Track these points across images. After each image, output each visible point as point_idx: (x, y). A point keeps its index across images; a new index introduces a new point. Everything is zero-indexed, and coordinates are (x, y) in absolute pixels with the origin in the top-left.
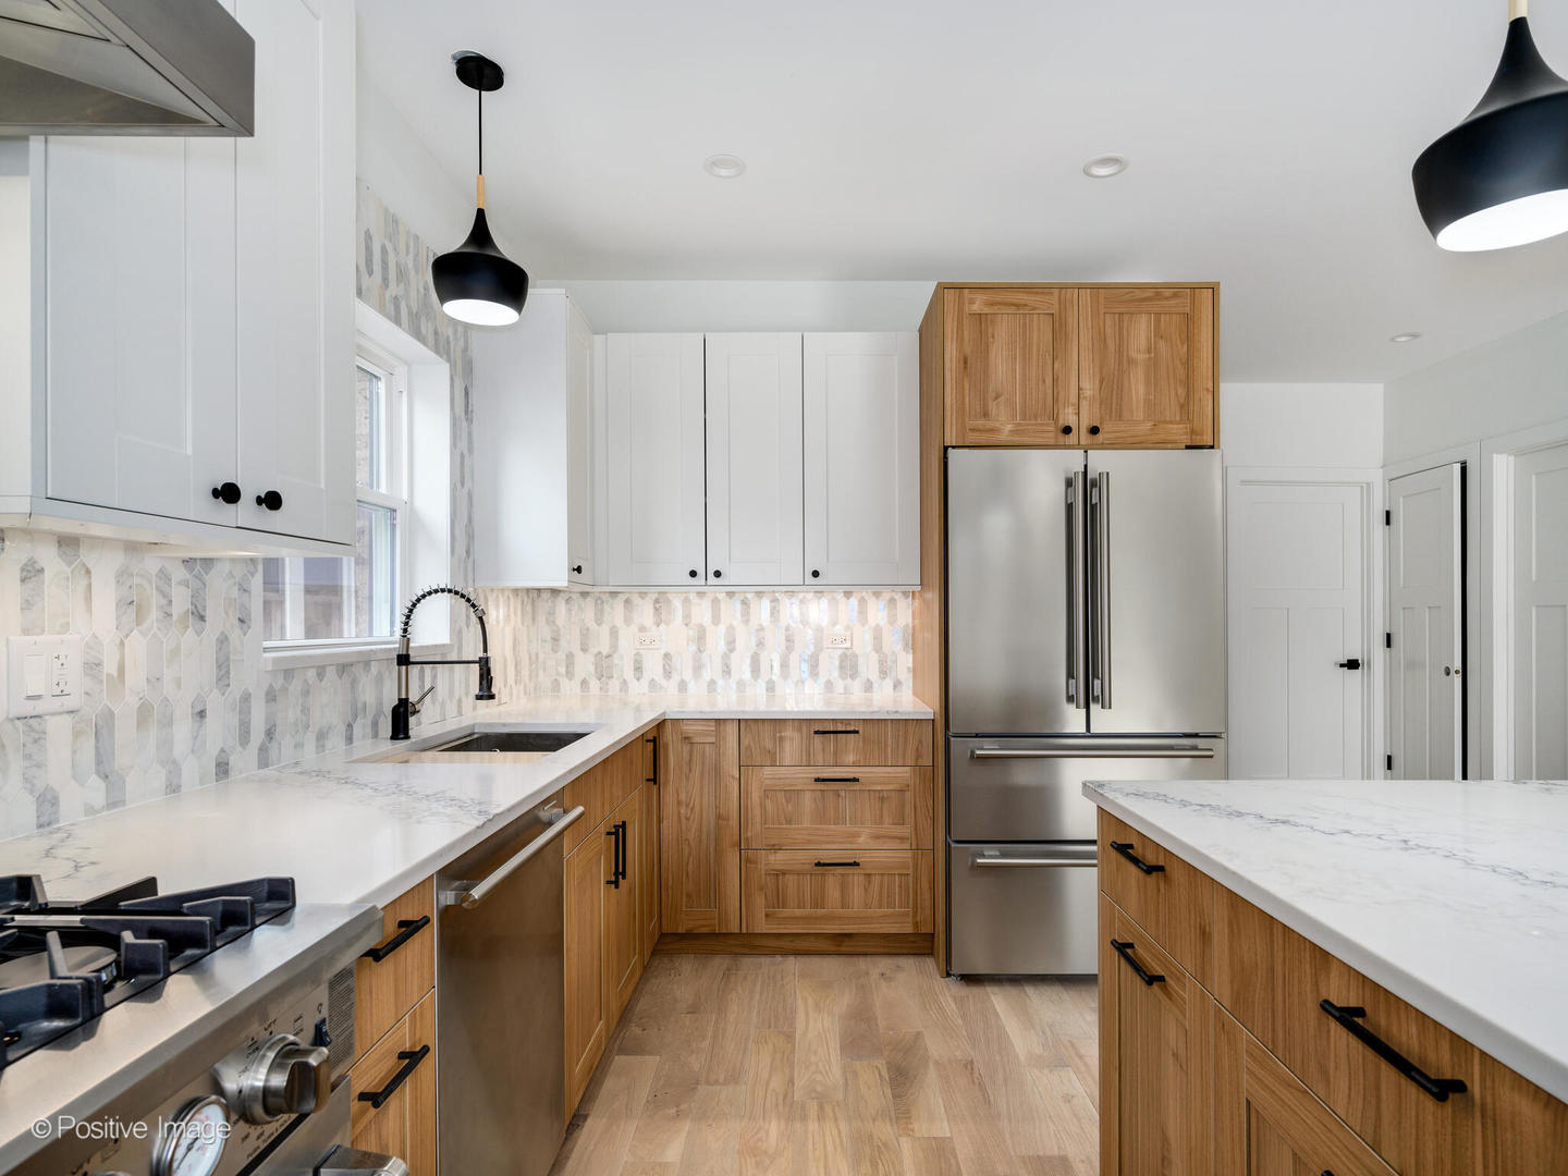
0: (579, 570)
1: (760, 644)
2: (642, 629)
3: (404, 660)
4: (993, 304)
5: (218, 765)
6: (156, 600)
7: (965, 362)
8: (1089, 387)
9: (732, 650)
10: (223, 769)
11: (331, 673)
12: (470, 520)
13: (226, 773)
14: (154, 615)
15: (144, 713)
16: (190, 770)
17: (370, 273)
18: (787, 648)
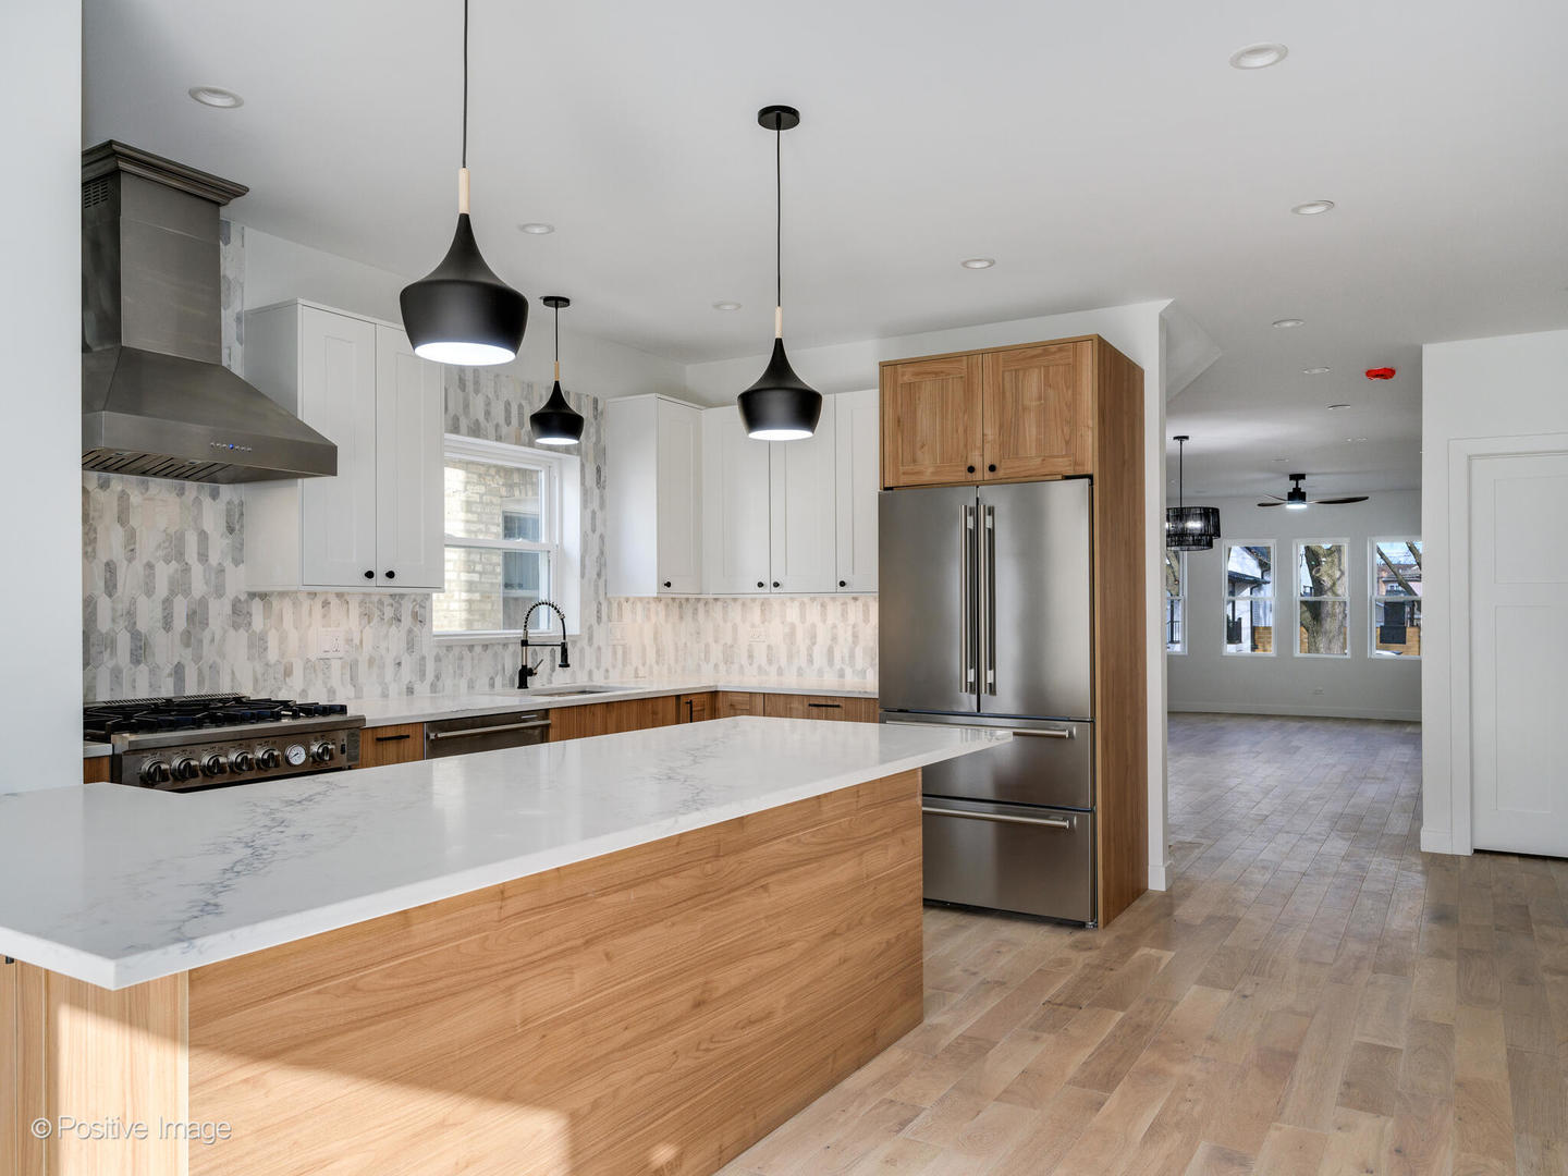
0: (668, 585)
1: (834, 639)
2: (753, 626)
3: (525, 643)
4: (917, 374)
5: (408, 688)
6: (377, 613)
7: (899, 421)
8: (991, 432)
9: (814, 644)
10: (410, 691)
11: (478, 649)
12: (602, 553)
13: (412, 693)
14: (376, 619)
15: (371, 662)
16: (393, 689)
17: (508, 423)
18: (854, 642)
